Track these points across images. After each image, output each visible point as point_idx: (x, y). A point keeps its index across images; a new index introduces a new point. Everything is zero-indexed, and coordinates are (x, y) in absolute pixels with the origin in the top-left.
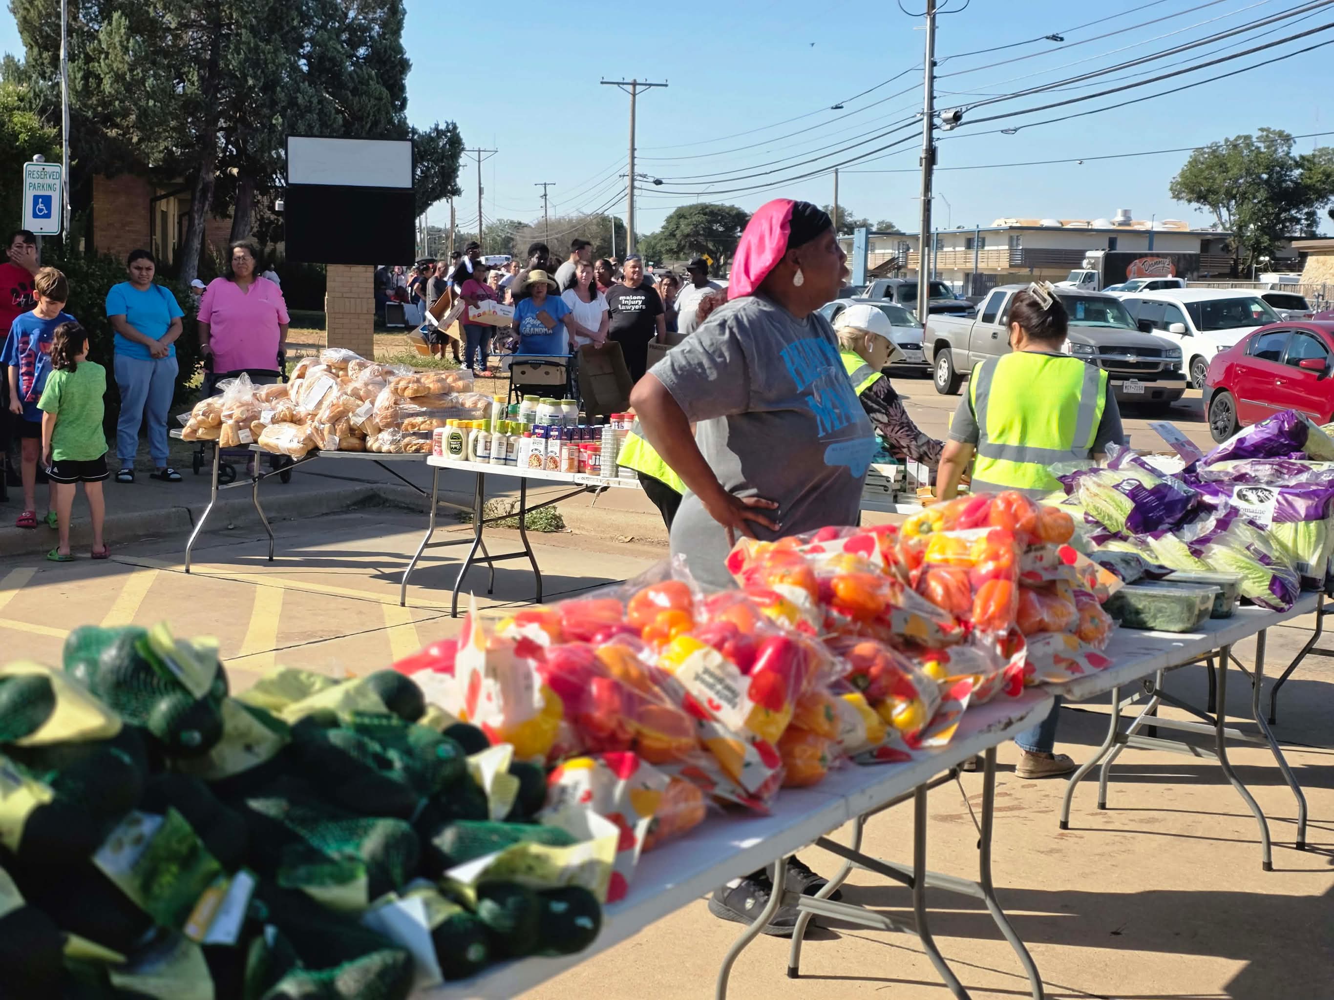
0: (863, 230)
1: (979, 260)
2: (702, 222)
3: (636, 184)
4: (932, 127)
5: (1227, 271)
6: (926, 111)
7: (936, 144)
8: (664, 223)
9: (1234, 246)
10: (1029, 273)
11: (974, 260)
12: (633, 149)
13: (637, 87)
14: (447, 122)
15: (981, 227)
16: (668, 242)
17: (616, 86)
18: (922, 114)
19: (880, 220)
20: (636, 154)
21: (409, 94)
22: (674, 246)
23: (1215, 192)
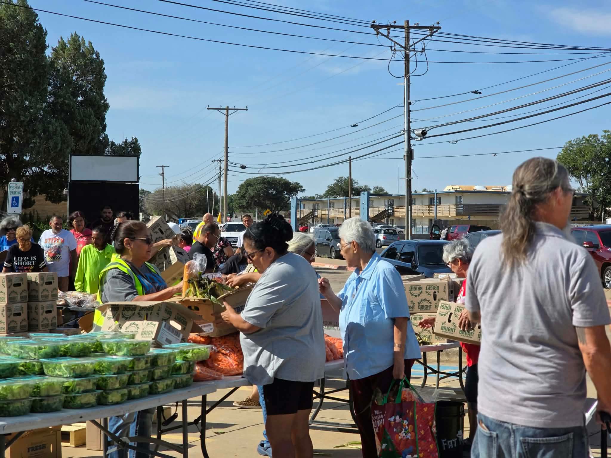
0: (366, 193)
1: (438, 211)
2: (262, 189)
3: (229, 168)
4: (410, 138)
5: (587, 216)
6: (406, 130)
7: (412, 148)
8: (238, 189)
9: (591, 201)
10: (468, 219)
11: (435, 211)
12: (227, 147)
13: (229, 111)
14: (133, 138)
15: (438, 191)
16: (240, 201)
17: (217, 110)
18: (404, 131)
19: (376, 186)
20: (229, 150)
21: (107, 122)
22: (245, 204)
23: (577, 169)
